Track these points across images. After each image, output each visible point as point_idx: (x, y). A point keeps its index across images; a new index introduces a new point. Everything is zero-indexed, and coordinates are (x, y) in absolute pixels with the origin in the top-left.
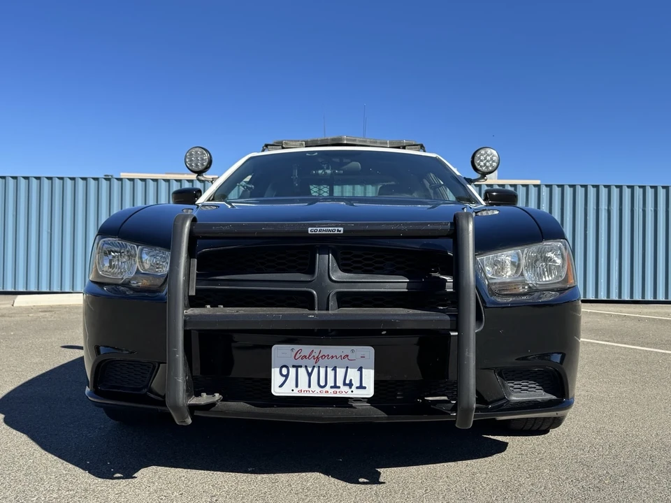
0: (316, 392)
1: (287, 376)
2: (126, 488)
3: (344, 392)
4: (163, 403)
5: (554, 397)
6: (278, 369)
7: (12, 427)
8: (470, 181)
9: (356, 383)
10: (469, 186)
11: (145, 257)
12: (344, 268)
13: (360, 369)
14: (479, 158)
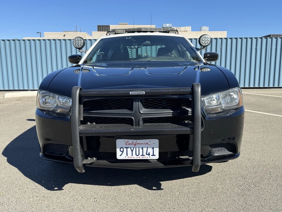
0: (135, 157)
1: (123, 152)
2: (60, 195)
3: (146, 157)
4: (72, 161)
5: (232, 153)
6: (119, 149)
7: (11, 164)
8: (198, 49)
9: (151, 154)
10: (197, 52)
11: (60, 99)
12: (146, 106)
13: (153, 148)
14: (202, 40)
